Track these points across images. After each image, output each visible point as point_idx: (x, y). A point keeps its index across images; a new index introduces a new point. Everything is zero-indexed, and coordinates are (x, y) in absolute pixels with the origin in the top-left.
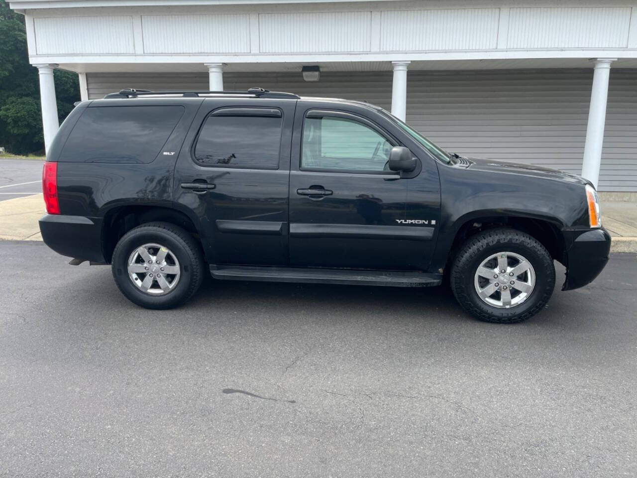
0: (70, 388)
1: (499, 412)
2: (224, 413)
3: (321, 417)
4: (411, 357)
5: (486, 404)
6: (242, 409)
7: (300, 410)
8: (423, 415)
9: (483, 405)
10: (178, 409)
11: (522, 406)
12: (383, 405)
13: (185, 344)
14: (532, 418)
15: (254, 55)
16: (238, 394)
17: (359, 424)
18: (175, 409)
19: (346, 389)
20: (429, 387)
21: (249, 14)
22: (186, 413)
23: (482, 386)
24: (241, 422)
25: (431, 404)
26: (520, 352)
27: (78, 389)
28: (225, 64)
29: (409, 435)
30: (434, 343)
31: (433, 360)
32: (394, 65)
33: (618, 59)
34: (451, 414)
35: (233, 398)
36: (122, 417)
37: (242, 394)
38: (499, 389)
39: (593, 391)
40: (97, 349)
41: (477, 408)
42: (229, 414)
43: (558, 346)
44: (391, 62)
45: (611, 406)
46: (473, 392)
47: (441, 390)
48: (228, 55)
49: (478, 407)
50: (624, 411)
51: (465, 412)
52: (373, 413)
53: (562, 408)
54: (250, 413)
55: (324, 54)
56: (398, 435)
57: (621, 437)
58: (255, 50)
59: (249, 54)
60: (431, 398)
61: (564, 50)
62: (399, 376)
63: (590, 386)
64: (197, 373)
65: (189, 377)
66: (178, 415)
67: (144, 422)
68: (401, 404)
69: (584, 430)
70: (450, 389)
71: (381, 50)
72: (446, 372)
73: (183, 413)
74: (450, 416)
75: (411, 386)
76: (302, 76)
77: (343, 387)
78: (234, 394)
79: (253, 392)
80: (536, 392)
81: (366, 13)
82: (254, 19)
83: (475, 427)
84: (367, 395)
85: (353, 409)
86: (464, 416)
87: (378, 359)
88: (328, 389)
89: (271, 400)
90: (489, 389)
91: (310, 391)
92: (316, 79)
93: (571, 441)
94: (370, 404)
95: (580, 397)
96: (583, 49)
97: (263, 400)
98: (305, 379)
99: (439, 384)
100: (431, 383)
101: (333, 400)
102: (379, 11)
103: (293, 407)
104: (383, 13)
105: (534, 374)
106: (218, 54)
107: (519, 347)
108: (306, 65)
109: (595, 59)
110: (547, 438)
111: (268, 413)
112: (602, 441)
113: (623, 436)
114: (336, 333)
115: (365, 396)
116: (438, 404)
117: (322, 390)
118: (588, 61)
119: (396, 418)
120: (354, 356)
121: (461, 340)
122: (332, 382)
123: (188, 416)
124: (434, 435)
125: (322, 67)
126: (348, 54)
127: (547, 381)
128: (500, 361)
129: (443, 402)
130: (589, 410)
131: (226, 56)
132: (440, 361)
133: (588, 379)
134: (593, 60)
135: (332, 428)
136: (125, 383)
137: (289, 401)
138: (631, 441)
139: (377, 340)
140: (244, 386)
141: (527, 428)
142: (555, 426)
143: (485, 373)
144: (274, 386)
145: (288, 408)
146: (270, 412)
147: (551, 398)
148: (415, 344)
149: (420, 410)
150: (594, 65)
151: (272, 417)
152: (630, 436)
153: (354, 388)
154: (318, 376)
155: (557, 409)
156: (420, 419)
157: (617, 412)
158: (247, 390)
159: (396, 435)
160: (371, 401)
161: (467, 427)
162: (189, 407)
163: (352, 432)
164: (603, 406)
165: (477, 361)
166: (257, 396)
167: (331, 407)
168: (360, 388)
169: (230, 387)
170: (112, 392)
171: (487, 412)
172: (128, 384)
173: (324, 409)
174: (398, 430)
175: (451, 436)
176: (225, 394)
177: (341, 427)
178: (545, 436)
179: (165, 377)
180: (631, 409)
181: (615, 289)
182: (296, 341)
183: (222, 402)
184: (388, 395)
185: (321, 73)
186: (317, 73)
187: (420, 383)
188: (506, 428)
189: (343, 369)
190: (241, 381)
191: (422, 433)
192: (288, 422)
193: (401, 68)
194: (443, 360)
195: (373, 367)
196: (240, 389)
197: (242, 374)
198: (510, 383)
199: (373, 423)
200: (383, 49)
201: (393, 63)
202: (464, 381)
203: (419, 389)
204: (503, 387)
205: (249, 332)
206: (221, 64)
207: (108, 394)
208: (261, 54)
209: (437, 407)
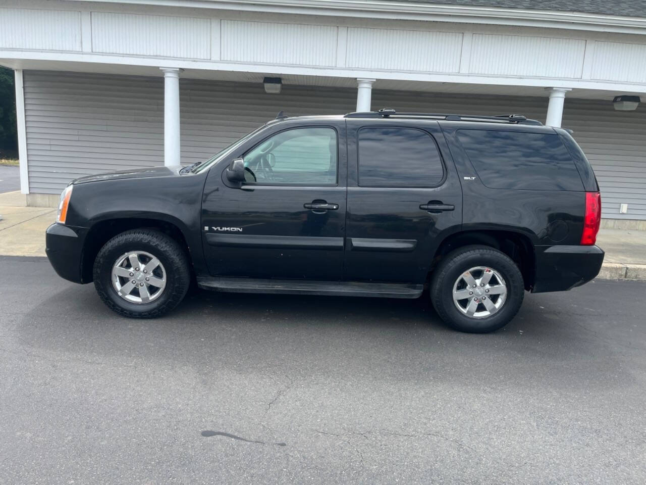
0: (18, 434)
1: (502, 450)
2: (207, 461)
3: (317, 463)
4: (399, 390)
5: (487, 442)
6: (226, 455)
7: (291, 454)
8: (425, 456)
9: (484, 443)
10: (153, 459)
11: (522, 443)
12: (381, 445)
13: (150, 377)
14: (535, 456)
15: (215, 62)
16: (219, 437)
17: (360, 470)
18: (149, 458)
19: (338, 428)
20: (425, 424)
21: (211, 19)
22: (163, 463)
23: (478, 421)
24: (228, 472)
25: (431, 443)
26: (507, 382)
27: (29, 435)
28: (182, 70)
29: (415, 480)
30: (420, 373)
31: (423, 393)
32: (358, 82)
33: (573, 89)
34: (454, 454)
35: (215, 442)
36: (86, 470)
37: (225, 437)
38: (496, 424)
39: (587, 424)
40: (46, 384)
41: (478, 446)
42: (213, 461)
43: (542, 375)
44: (356, 78)
45: (607, 439)
46: (471, 428)
47: (437, 426)
48: (186, 60)
49: (480, 446)
50: (621, 445)
51: (467, 452)
52: (372, 456)
53: (561, 443)
54: (237, 460)
55: (288, 66)
56: (403, 482)
57: (625, 474)
58: (216, 57)
59: (210, 60)
60: (429, 436)
61: (523, 78)
62: (391, 412)
63: (583, 419)
64: (169, 412)
65: (160, 418)
66: (152, 466)
67: (114, 475)
68: (399, 444)
69: (588, 468)
70: (447, 425)
71: (347, 66)
72: (439, 406)
73: (159, 463)
74: (453, 457)
75: (406, 422)
76: (264, 88)
77: (334, 426)
78: (215, 437)
79: (236, 434)
80: (533, 427)
81: (332, 27)
82: (215, 24)
83: (481, 469)
84: (362, 434)
85: (350, 452)
86: (467, 456)
87: (366, 392)
88: (318, 428)
89: (258, 443)
90: (486, 424)
91: (299, 431)
92: (278, 91)
93: (578, 480)
94: (366, 445)
95: (576, 431)
96: (540, 78)
97: (249, 443)
98: (291, 417)
99: (434, 419)
100: (426, 418)
101: (326, 442)
102: (345, 27)
103: (284, 451)
104: (349, 29)
105: (526, 407)
106: (174, 58)
107: (505, 377)
108: (268, 76)
109: (551, 88)
110: (554, 478)
111: (258, 459)
112: (609, 480)
113: (627, 473)
114: (316, 363)
115: (359, 436)
116: (438, 442)
117: (312, 430)
118: (544, 90)
119: (397, 461)
120: (341, 390)
121: (447, 369)
122: (322, 420)
123: (164, 466)
124: (441, 479)
125: (283, 79)
126: (313, 68)
127: (540, 414)
128: (490, 393)
129: (443, 441)
130: (588, 445)
131: (184, 60)
132: (430, 394)
133: (579, 411)
134: (549, 89)
135: (331, 475)
136: (85, 426)
137: (279, 444)
138: (636, 479)
139: (361, 370)
140: (225, 427)
141: (533, 468)
142: (559, 464)
143: (478, 407)
144: (259, 426)
145: (279, 452)
146: (259, 459)
147: (549, 433)
148: (401, 374)
149: (420, 450)
150: (550, 94)
151: (263, 464)
152: (634, 472)
153: (346, 426)
154: (306, 413)
155: (557, 445)
156: (423, 461)
157: (615, 447)
158: (230, 432)
159: (401, 482)
160: (367, 441)
161: (473, 469)
162: (165, 455)
163: (353, 479)
164: (600, 440)
165: (467, 392)
166: (242, 439)
167: (326, 450)
168: (352, 426)
169: (209, 428)
170: (70, 438)
171: (490, 451)
172: (88, 428)
173: (318, 452)
174: (403, 475)
175: (459, 480)
176: (205, 438)
177: (341, 474)
178: (553, 476)
179: (131, 418)
180: (628, 443)
181: (581, 315)
182: (274, 372)
183: (202, 448)
184: (384, 434)
185: (283, 85)
186: (279, 86)
187: (414, 419)
188: (512, 468)
189: (331, 405)
190: (221, 421)
191: (429, 478)
192: (282, 470)
193: (365, 85)
194: (432, 392)
195: (362, 401)
196: (221, 431)
197: (220, 412)
198: (505, 417)
199: (375, 467)
200: (349, 65)
201: (358, 79)
202: (459, 415)
203: (414, 426)
204: (500, 421)
205: (221, 363)
206: (178, 70)
207: (66, 441)
208: (222, 61)
209: (438, 446)
